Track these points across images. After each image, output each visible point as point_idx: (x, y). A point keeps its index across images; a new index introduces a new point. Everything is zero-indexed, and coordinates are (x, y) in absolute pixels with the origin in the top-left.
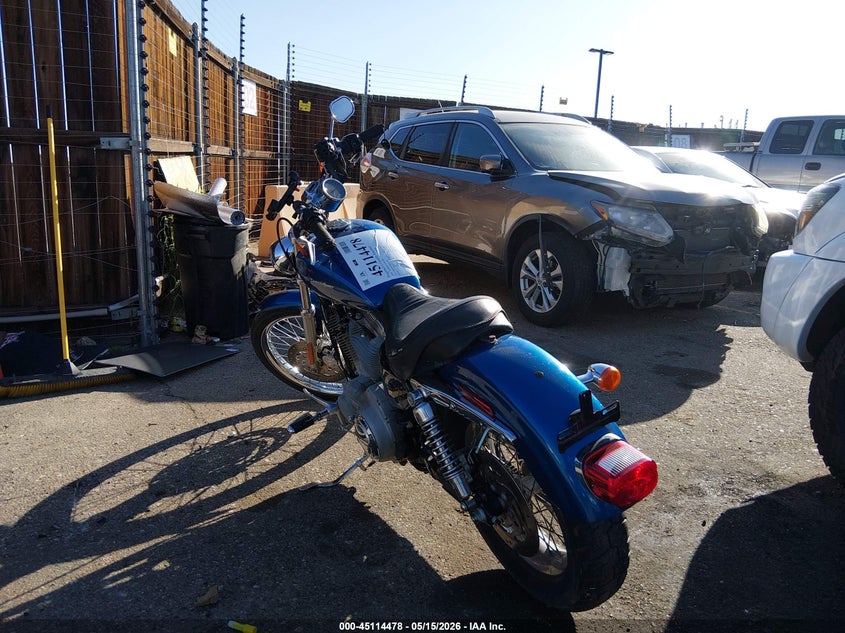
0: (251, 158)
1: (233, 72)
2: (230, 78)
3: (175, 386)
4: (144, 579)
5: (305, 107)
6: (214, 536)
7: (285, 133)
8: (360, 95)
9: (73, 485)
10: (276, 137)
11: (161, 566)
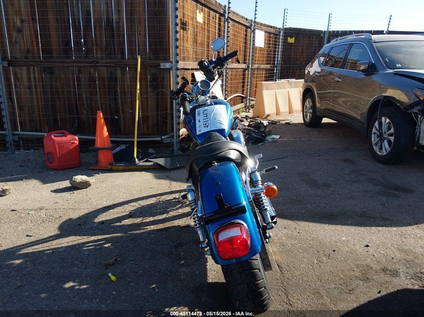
0: (258, 69)
1: (250, 27)
2: (249, 30)
3: (173, 173)
4: (99, 249)
5: (291, 40)
6: (135, 238)
7: (279, 55)
8: (325, 31)
9: (105, 207)
10: (275, 58)
11: (107, 245)
